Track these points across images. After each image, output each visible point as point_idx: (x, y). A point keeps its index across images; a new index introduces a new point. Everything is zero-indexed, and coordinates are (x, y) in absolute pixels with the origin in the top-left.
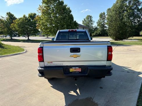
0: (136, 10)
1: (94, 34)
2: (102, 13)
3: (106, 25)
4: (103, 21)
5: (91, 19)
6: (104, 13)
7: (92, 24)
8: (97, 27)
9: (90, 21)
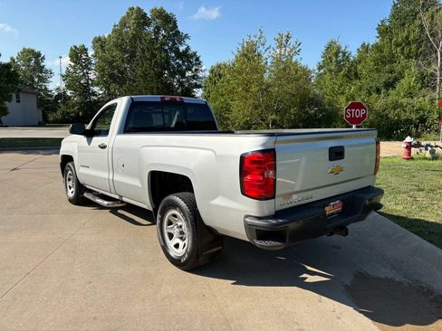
0: (173, 55)
1: (58, 115)
2: (75, 47)
3: (96, 89)
4: (84, 75)
5: (37, 63)
6: (86, 50)
7: (43, 80)
8: (65, 92)
9: (34, 70)
